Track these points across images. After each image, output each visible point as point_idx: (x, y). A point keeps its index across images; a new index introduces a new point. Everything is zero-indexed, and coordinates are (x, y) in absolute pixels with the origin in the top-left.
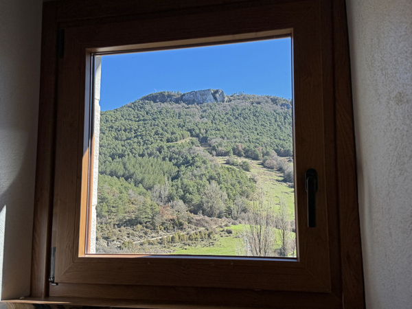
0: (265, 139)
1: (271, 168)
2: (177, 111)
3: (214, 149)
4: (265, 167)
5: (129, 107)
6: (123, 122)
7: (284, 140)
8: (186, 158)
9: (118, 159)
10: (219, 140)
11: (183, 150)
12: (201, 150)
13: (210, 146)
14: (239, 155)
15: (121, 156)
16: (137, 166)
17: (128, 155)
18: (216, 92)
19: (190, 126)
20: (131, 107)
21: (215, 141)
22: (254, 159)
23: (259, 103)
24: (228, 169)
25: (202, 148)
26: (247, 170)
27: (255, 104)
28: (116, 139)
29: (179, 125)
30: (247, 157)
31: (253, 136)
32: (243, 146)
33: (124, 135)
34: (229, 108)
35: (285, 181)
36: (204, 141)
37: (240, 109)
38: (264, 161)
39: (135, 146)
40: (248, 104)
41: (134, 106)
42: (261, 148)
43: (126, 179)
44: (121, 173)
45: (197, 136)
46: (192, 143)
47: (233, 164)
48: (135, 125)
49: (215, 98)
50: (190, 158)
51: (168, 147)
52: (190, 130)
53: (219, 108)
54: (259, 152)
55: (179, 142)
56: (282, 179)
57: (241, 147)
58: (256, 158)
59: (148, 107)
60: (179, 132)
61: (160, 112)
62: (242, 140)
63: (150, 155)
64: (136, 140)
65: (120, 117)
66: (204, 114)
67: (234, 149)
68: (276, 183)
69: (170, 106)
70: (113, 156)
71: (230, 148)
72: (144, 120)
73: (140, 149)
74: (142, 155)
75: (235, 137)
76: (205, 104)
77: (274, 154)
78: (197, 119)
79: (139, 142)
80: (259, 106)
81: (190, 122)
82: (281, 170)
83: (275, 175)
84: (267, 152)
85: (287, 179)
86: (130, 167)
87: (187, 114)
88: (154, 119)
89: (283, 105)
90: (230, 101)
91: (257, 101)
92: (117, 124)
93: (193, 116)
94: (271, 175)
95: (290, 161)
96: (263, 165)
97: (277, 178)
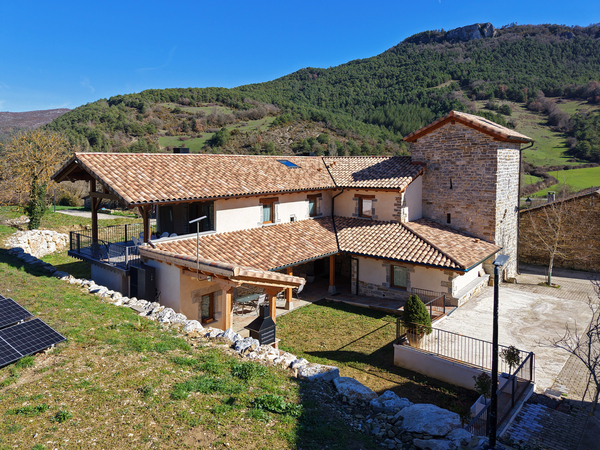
0: (534, 78)
1: (534, 110)
2: (439, 52)
3: (474, 92)
4: (528, 109)
5: (392, 52)
6: (385, 68)
7: (556, 78)
8: (445, 103)
9: (379, 107)
10: (480, 82)
11: (443, 96)
12: (460, 95)
13: (471, 89)
14: (502, 98)
15: (383, 103)
16: (397, 113)
17: (390, 102)
18: (484, 26)
19: (452, 68)
21: (477, 83)
22: (517, 101)
23: (533, 35)
25: (462, 92)
26: (508, 113)
27: (529, 37)
28: (379, 86)
29: (441, 68)
30: (511, 99)
31: (520, 75)
32: (507, 88)
33: (386, 82)
34: (497, 43)
35: (547, 124)
36: (465, 84)
37: (510, 43)
38: (529, 103)
39: (396, 93)
40: (519, 37)
41: (396, 50)
42: (526, 89)
43: (387, 126)
44: (382, 120)
45: (459, 78)
46: (453, 87)
47: (492, 109)
48: (396, 71)
49: (483, 34)
50: (448, 104)
51: (428, 93)
52: (451, 73)
53: (486, 44)
54: (524, 93)
55: (439, 87)
56: (545, 121)
57: (504, 88)
58: (519, 100)
59: (410, 50)
60: (440, 75)
61: (422, 55)
62: (507, 81)
63: (410, 101)
64: (397, 87)
65: (382, 63)
66: (468, 53)
67: (496, 92)
68: (538, 127)
69: (432, 47)
70: (375, 105)
71: (491, 91)
72: (406, 65)
73: (399, 95)
74: (402, 102)
75: (500, 78)
76: (471, 41)
77: (541, 94)
78: (461, 60)
79: (400, 89)
80: (533, 38)
81: (452, 63)
82: (546, 112)
83: (539, 118)
84: (534, 93)
85: (552, 122)
86: (390, 115)
87: (450, 55)
88: (415, 63)
89: (563, 34)
90: (499, 35)
91: (532, 32)
92: (380, 71)
93: (456, 56)
94: (534, 118)
95: (559, 102)
96: (527, 107)
97: (540, 121)
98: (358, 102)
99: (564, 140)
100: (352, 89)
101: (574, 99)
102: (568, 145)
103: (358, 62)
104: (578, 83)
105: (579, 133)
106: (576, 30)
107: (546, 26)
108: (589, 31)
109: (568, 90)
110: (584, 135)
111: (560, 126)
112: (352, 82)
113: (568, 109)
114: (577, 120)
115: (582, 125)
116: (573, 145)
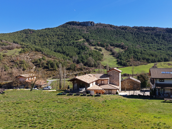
0: (107, 40)
1: (108, 50)
2: (78, 29)
4: (106, 50)
5: (61, 26)
6: (60, 32)
7: (113, 41)
8: (82, 47)
9: (59, 46)
10: (92, 40)
11: (81, 44)
12: (86, 44)
13: (90, 42)
14: (99, 46)
15: (61, 45)
16: (66, 49)
17: (63, 45)
18: (92, 22)
19: (83, 35)
20: (62, 26)
22: (103, 47)
23: (106, 27)
24: (95, 51)
26: (101, 51)
27: (104, 27)
28: (58, 39)
29: (79, 34)
30: (101, 46)
31: (103, 39)
33: (61, 37)
34: (96, 28)
35: (112, 54)
36: (88, 40)
37: (100, 29)
38: (106, 48)
39: (65, 41)
41: (63, 26)
42: (105, 43)
43: (63, 54)
44: (61, 51)
45: (85, 38)
46: (84, 41)
47: (97, 49)
48: (64, 34)
49: (91, 25)
50: (83, 47)
51: (76, 43)
53: (93, 28)
54: (105, 45)
55: (80, 41)
56: (111, 54)
57: (99, 43)
58: (104, 47)
59: (68, 27)
60: (79, 37)
61: (73, 29)
62: (100, 41)
63: (70, 45)
64: (65, 39)
65: (59, 30)
66: (88, 30)
67: (97, 44)
68: (109, 55)
69: (76, 27)
71: (96, 44)
72: (67, 32)
73: (66, 43)
74: (68, 45)
75: (98, 39)
76: (88, 26)
77: (109, 45)
81: (83, 33)
82: (111, 51)
83: (109, 53)
84: (108, 45)
85: (113, 54)
86: (64, 50)
87: (82, 30)
88: (70, 32)
89: (113, 28)
90: (96, 26)
91: (105, 26)
92: (58, 33)
93: (84, 31)
94: (108, 52)
95: (114, 48)
96: (106, 49)
97: (110, 53)
98: (51, 44)
99: (117, 59)
100: (48, 39)
101: (118, 47)
102: (117, 61)
103: (49, 29)
104: (119, 43)
105: (120, 58)
106: (117, 27)
107: (109, 25)
108: (120, 27)
109: (116, 45)
110: (121, 58)
111: (115, 55)
112: (47, 36)
113: (117, 50)
114: (119, 54)
115: (121, 55)
116: (119, 61)
